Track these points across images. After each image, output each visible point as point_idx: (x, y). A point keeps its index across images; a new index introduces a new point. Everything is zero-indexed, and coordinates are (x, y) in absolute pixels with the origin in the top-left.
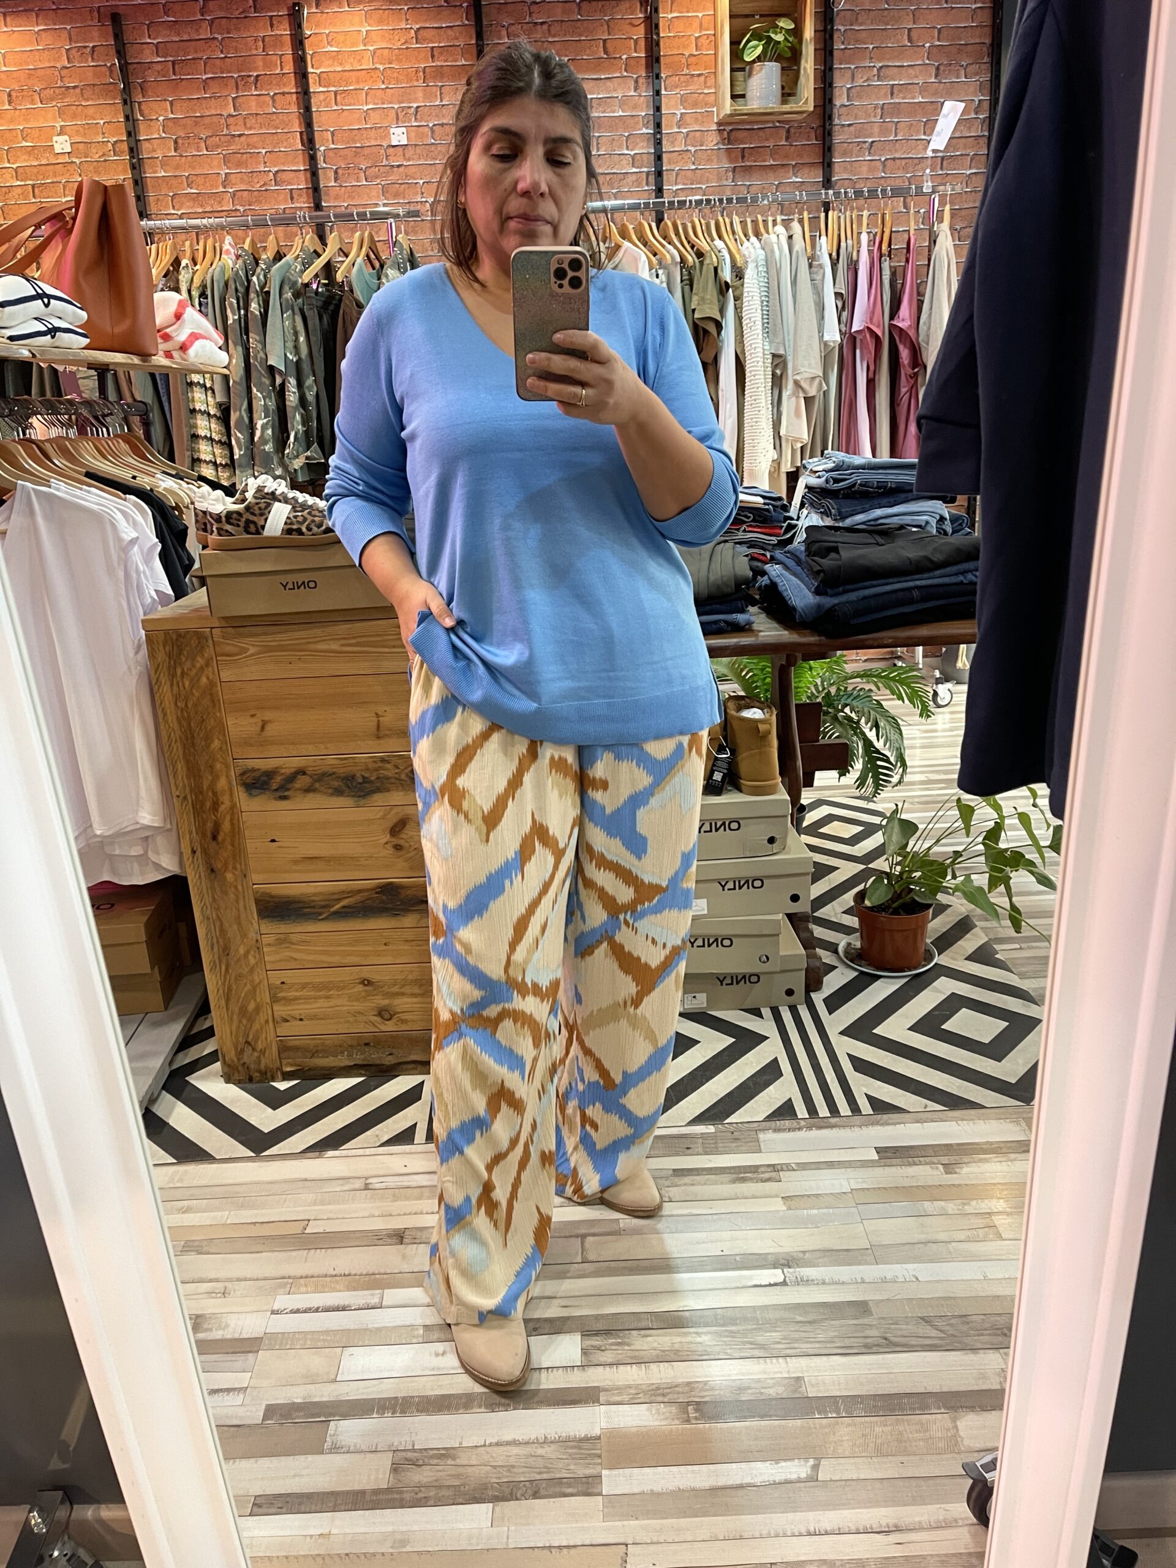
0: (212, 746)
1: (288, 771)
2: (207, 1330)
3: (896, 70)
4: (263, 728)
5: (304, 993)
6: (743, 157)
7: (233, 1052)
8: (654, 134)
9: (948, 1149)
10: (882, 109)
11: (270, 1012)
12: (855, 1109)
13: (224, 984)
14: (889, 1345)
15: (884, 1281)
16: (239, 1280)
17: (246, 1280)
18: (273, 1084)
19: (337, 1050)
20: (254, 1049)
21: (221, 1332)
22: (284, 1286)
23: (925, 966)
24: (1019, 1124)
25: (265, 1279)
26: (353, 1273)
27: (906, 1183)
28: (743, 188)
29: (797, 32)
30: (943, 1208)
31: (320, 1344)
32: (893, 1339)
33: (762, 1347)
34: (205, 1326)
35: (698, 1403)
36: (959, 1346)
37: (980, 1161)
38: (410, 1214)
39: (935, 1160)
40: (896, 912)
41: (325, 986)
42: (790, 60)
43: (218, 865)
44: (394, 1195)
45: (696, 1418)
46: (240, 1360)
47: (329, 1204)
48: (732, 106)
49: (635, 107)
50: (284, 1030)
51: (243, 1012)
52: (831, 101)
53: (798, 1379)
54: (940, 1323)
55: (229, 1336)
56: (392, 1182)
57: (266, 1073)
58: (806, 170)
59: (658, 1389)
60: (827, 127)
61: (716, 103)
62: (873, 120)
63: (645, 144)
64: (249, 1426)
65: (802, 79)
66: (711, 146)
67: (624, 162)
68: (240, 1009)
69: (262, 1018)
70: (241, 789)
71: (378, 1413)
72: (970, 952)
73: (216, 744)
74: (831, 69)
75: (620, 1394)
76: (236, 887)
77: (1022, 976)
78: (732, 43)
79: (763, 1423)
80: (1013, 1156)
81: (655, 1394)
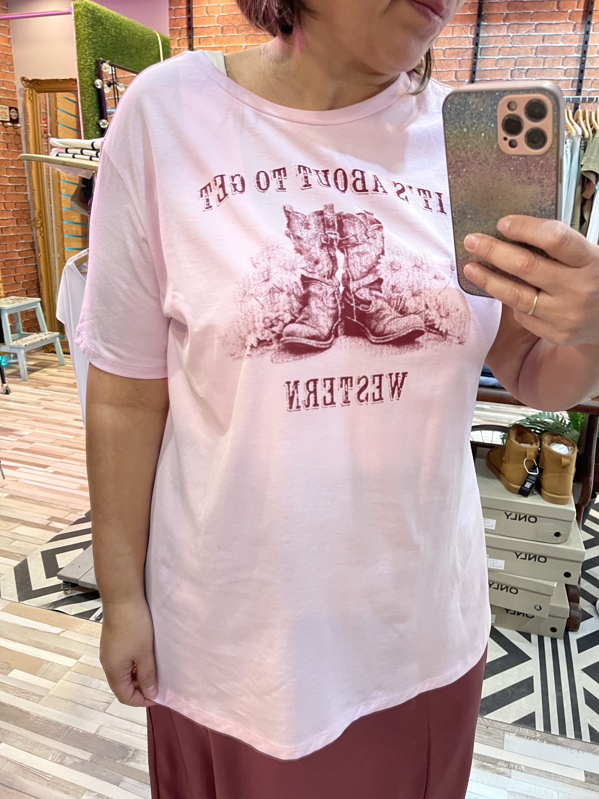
8: (581, 58)
12: (578, 735)
49: (571, 41)
63: (574, 63)
67: (559, 73)
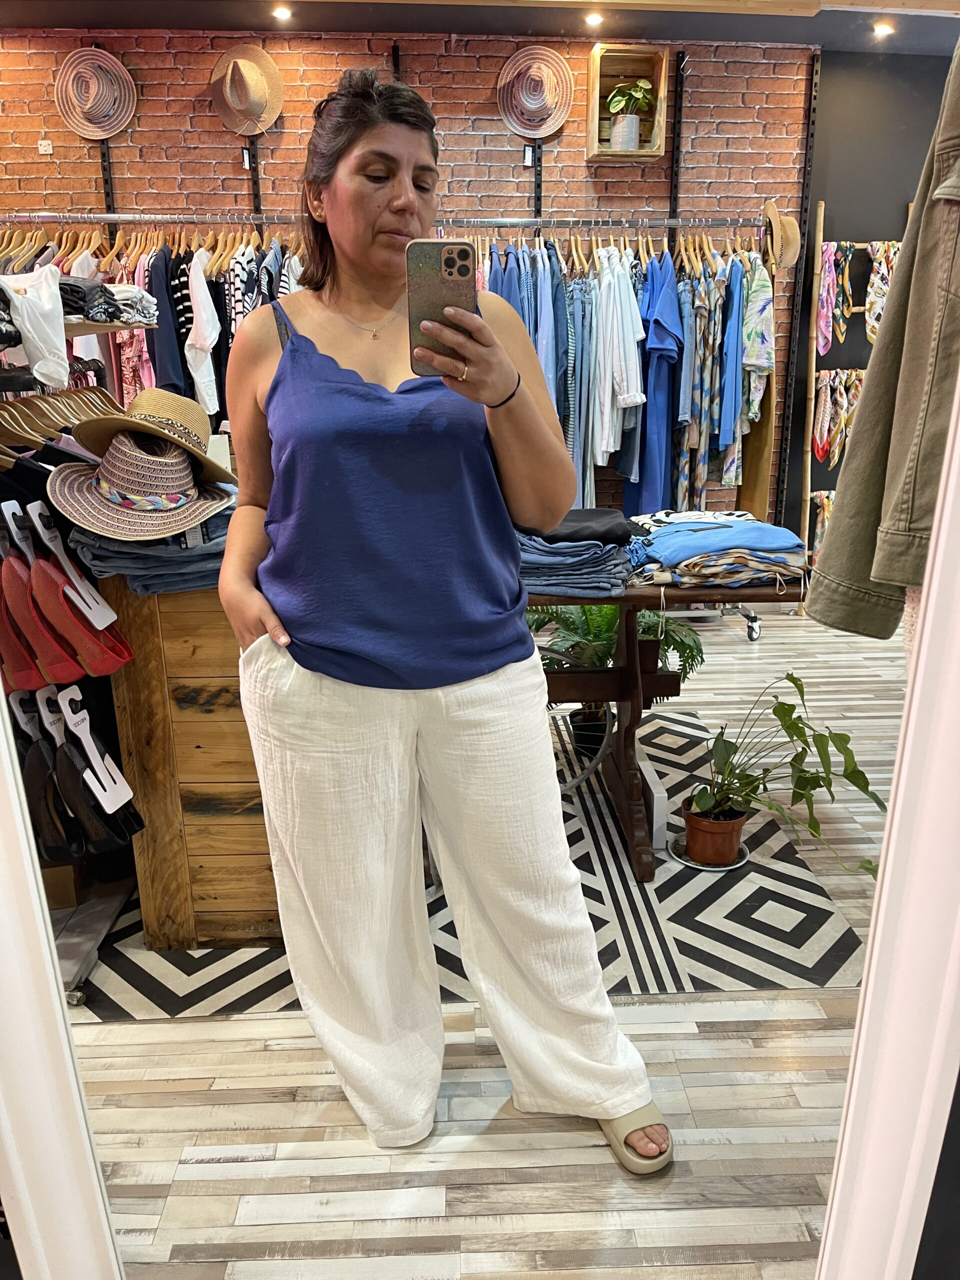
0: (150, 666)
1: (213, 689)
2: (122, 1176)
3: (731, 126)
4: (194, 652)
5: (219, 876)
6: (606, 189)
7: (155, 924)
8: (536, 167)
9: (757, 1025)
10: (719, 156)
11: (189, 891)
12: (680, 987)
13: (150, 866)
14: (706, 1201)
15: (702, 1143)
16: (151, 1132)
17: (157, 1132)
18: (189, 952)
19: (246, 925)
20: (173, 922)
21: (134, 1179)
22: (191, 1138)
23: (738, 863)
24: (814, 1004)
25: (174, 1132)
26: (251, 1127)
27: (722, 1055)
28: (605, 213)
29: (654, 92)
30: (751, 1078)
31: (220, 1192)
32: (710, 1196)
33: (600, 1201)
34: (122, 1173)
35: (544, 1252)
36: (765, 1203)
37: (783, 1036)
38: (303, 1074)
39: (745, 1034)
40: (717, 818)
41: (238, 871)
42: (646, 113)
43: (151, 766)
44: (289, 1056)
45: (542, 1266)
46: (151, 1204)
47: (233, 1063)
48: (599, 148)
50: (201, 906)
51: (166, 890)
52: (678, 148)
53: (629, 1231)
54: (748, 1183)
55: (142, 1183)
56: (288, 1044)
57: (183, 943)
58: (656, 202)
59: (510, 1239)
60: (675, 169)
61: (586, 145)
62: (712, 165)
63: (528, 174)
64: (157, 1264)
65: (656, 130)
66: (581, 178)
67: (511, 188)
68: (164, 888)
69: (182, 896)
70: (172, 702)
71: (269, 1256)
72: (776, 850)
73: (154, 663)
74: (679, 122)
75: (478, 1243)
76: (165, 786)
77: (819, 874)
78: (601, 97)
79: (598, 1270)
80: (810, 1033)
81: (507, 1244)
